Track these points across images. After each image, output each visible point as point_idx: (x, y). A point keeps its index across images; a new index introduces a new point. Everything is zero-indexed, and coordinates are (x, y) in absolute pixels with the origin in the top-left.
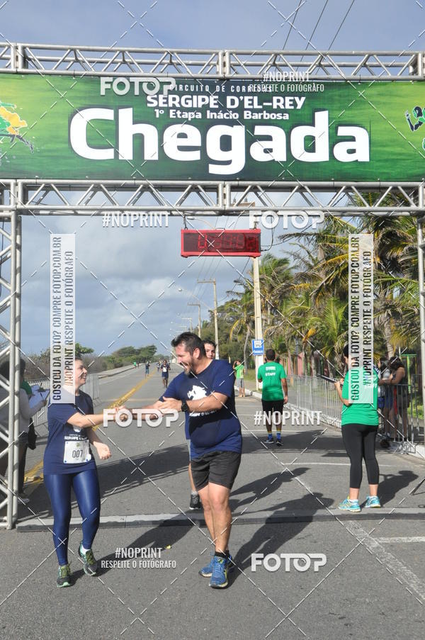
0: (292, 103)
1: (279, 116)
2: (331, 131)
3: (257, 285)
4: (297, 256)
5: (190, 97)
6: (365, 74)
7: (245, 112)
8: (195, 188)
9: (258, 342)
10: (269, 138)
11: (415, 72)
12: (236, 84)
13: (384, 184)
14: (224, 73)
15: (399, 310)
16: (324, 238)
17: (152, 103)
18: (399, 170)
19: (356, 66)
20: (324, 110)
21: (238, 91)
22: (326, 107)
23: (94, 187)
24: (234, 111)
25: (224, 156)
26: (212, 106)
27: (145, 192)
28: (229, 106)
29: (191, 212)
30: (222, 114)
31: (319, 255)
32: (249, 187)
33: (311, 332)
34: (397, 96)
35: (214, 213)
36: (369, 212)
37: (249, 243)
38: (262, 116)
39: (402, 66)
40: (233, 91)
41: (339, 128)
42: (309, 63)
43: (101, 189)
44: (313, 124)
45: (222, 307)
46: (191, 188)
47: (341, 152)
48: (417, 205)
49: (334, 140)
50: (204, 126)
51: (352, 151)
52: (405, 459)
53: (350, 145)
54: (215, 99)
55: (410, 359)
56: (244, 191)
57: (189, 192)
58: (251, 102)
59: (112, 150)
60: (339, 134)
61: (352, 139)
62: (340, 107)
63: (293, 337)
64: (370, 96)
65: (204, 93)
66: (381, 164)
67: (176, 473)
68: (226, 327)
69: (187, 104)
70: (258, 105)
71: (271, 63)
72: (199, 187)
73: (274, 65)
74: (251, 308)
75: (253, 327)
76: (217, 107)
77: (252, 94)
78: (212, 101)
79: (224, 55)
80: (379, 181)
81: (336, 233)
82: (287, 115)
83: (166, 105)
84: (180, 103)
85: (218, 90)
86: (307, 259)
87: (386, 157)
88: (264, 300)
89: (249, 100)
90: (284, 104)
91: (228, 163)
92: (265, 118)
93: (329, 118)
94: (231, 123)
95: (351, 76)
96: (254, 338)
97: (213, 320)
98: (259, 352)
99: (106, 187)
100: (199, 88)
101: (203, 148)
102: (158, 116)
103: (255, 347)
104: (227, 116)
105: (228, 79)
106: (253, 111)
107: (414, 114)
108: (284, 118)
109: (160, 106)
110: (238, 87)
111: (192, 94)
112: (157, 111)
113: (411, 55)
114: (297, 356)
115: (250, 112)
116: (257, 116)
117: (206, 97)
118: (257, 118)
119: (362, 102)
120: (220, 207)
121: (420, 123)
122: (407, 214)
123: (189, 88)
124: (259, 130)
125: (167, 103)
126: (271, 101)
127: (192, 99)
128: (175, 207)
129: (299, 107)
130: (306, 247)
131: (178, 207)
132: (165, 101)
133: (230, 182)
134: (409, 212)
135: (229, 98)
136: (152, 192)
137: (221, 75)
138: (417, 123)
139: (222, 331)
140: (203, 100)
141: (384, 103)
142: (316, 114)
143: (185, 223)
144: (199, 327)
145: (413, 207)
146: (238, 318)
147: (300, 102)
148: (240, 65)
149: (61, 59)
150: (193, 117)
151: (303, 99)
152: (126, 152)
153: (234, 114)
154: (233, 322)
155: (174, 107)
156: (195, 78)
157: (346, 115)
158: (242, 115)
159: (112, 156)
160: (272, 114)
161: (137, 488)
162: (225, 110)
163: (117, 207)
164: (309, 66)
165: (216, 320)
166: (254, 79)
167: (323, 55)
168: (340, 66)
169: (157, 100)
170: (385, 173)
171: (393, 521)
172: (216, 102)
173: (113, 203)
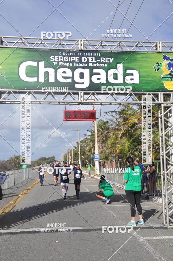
0: (108, 60)
1: (103, 65)
2: (124, 71)
3: (96, 132)
4: (112, 121)
5: (67, 57)
6: (137, 50)
7: (90, 63)
8: (69, 93)
9: (96, 155)
10: (99, 74)
11: (156, 49)
12: (86, 52)
13: (145, 92)
14: (81, 48)
15: (152, 142)
16: (122, 113)
17: (52, 59)
18: (151, 87)
19: (133, 46)
20: (121, 63)
21: (87, 55)
23: (28, 93)
24: (85, 63)
25: (81, 81)
26: (76, 61)
27: (49, 95)
28: (83, 61)
29: (68, 103)
30: (80, 64)
31: (121, 120)
32: (91, 93)
33: (118, 151)
34: (149, 58)
35: (77, 103)
36: (139, 103)
37: (91, 116)
38: (96, 65)
39: (151, 47)
40: (85, 55)
41: (127, 70)
42: (115, 45)
43: (31, 93)
44: (116, 68)
45: (82, 141)
47: (128, 80)
48: (158, 101)
49: (125, 75)
50: (73, 69)
51: (132, 79)
52: (155, 204)
54: (77, 58)
55: (158, 162)
56: (89, 95)
57: (67, 95)
58: (92, 60)
59: (36, 78)
60: (127, 73)
61: (132, 75)
62: (127, 62)
63: (110, 154)
64: (139, 58)
65: (73, 56)
66: (143, 84)
67: (61, 210)
68: (84, 149)
69: (66, 60)
70: (95, 61)
71: (100, 44)
72: (71, 93)
73: (101, 45)
74: (93, 141)
75: (94, 149)
76: (78, 61)
77: (92, 56)
78: (76, 59)
79: (81, 41)
80: (143, 91)
81: (127, 111)
82: (106, 65)
83: (58, 60)
84: (63, 59)
85: (79, 55)
86: (116, 121)
87: (145, 82)
88: (99, 138)
89: (91, 59)
90: (105, 61)
91: (83, 83)
92: (97, 66)
93: (123, 66)
94: (84, 68)
95: (132, 50)
96: (95, 153)
98: (97, 159)
99: (33, 93)
100: (71, 54)
101: (73, 78)
102: (54, 65)
103: (95, 157)
104: (83, 65)
105: (83, 51)
106: (93, 63)
107: (156, 65)
108: (105, 66)
109: (55, 60)
110: (87, 54)
111: (68, 56)
112: (54, 62)
113: (154, 43)
114: (112, 161)
115: (92, 64)
116: (94, 65)
117: (74, 57)
118: (94, 66)
119: (136, 60)
120: (79, 101)
121: (159, 69)
123: (67, 54)
124: (95, 71)
125: (58, 59)
126: (100, 59)
127: (68, 58)
128: (61, 101)
129: (111, 62)
131: (62, 101)
133: (83, 91)
134: (155, 104)
135: (83, 58)
136: (52, 95)
137: (80, 49)
138: (158, 69)
139: (82, 151)
140: (73, 58)
141: (145, 61)
142: (118, 64)
143: (65, 107)
144: (72, 149)
145: (156, 102)
146: (88, 145)
147: (112, 60)
148: (88, 45)
149: (16, 42)
150: (69, 65)
151: (113, 59)
152: (42, 79)
153: (85, 64)
154: (86, 147)
155: (61, 61)
156: (70, 50)
157: (130, 65)
158: (88, 65)
159: (36, 80)
160: (100, 64)
161: (45, 216)
162: (82, 63)
163: (38, 101)
164: (115, 46)
165: (79, 146)
166: (93, 51)
167: (120, 42)
168: (127, 46)
169: (54, 58)
170: (145, 88)
171: (149, 230)
172: (78, 59)
173: (36, 99)
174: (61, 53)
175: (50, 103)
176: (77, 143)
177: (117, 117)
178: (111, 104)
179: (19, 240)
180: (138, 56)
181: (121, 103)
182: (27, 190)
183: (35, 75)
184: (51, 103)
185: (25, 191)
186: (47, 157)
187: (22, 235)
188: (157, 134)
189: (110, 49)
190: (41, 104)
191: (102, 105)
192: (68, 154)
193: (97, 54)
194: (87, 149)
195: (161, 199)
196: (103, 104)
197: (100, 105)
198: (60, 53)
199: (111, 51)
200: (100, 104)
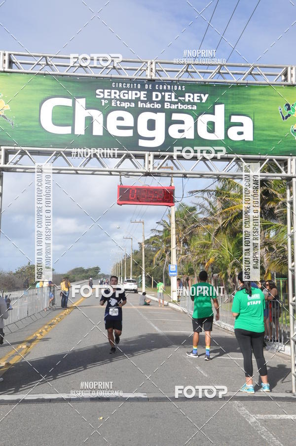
0: (199, 98)
1: (190, 107)
2: (226, 119)
3: (173, 225)
4: (202, 206)
5: (127, 92)
6: (251, 80)
7: (166, 104)
8: (128, 156)
9: (173, 267)
10: (182, 122)
11: (286, 80)
12: (159, 84)
13: (263, 157)
14: (152, 76)
15: (274, 247)
16: (221, 193)
17: (100, 95)
18: (274, 147)
19: (244, 74)
20: (221, 104)
21: (161, 88)
22: (223, 101)
23: (56, 153)
24: (158, 102)
25: (150, 134)
26: (142, 98)
28: (154, 99)
29: (125, 173)
30: (149, 105)
31: (218, 205)
32: (167, 156)
33: (212, 260)
34: (273, 96)
37: (167, 197)
38: (178, 107)
39: (277, 75)
40: (157, 88)
41: (232, 116)
42: (211, 71)
43: (61, 155)
44: (213, 113)
45: (148, 240)
46: (126, 156)
47: (233, 133)
48: (286, 172)
49: (228, 125)
50: (136, 113)
51: (241, 133)
52: (277, 355)
53: (239, 129)
54: (144, 94)
55: (282, 282)
56: (163, 159)
58: (170, 97)
59: (70, 128)
60: (232, 121)
61: (241, 125)
62: (233, 102)
63: (198, 264)
64: (254, 95)
65: (137, 89)
66: (261, 143)
67: (111, 361)
68: (151, 255)
69: (124, 96)
70: (175, 98)
71: (185, 70)
72: (132, 155)
73: (187, 71)
74: (169, 242)
75: (170, 255)
76: (146, 99)
77: (170, 91)
78: (142, 95)
79: (152, 63)
80: (260, 155)
81: (230, 189)
82: (195, 106)
83: (109, 97)
84: (119, 96)
85: (146, 88)
86: (209, 208)
87: (265, 138)
88: (179, 236)
89: (169, 95)
90: (193, 99)
91: (153, 139)
92: (179, 108)
93: (225, 109)
94: (155, 111)
95: (241, 81)
96: (170, 263)
97: (141, 249)
98: (173, 274)
99: (65, 154)
100: (133, 86)
101: (135, 128)
102: (103, 104)
103: (171, 270)
104: (153, 106)
105: (154, 80)
106: (171, 103)
107: (285, 109)
108: (193, 108)
109: (105, 97)
110: (161, 86)
111: (128, 90)
112: (103, 101)
113: (283, 68)
115: (169, 104)
116: (174, 107)
117: (138, 92)
118: (174, 108)
119: (248, 99)
120: (146, 170)
121: (289, 115)
122: (280, 178)
123: (126, 86)
124: (175, 117)
125: (110, 95)
126: (184, 97)
127: (128, 93)
128: (113, 169)
129: (204, 101)
130: (209, 199)
131: (116, 169)
132: (109, 94)
133: (154, 153)
134: (281, 177)
135: (154, 94)
137: (149, 77)
138: (287, 115)
139: (147, 258)
140: (136, 94)
141: (264, 100)
142: (216, 106)
143: (121, 181)
144: (131, 254)
145: (284, 174)
146: (159, 248)
147: (205, 98)
148: (162, 71)
149: (36, 63)
150: (129, 106)
151: (207, 95)
152: (80, 129)
153: (158, 105)
154: (156, 252)
155: (115, 98)
156: (131, 79)
157: (237, 108)
158: (163, 106)
159: (70, 132)
160: (184, 106)
161: (80, 372)
162: (152, 102)
163: (72, 168)
164: (211, 73)
165: (143, 250)
166: (172, 81)
167: (221, 66)
168: (233, 74)
169: (103, 93)
170: (263, 149)
171: (267, 402)
172: (145, 96)
173: (70, 165)
174: (115, 85)
175: (94, 173)
176: (139, 245)
177: (212, 199)
178: (202, 176)
179: (33, 413)
180: (253, 92)
181: (220, 175)
182: (50, 325)
183: (68, 122)
184: (96, 173)
185: (46, 327)
186: (86, 268)
187: (40, 405)
188: (283, 231)
189: (202, 79)
190: (77, 173)
191: (187, 177)
192: (124, 263)
193: (180, 87)
194: (157, 256)
195: (287, 348)
196: (187, 175)
197: (182, 177)
198: (114, 83)
199: (205, 82)
200: (182, 175)
